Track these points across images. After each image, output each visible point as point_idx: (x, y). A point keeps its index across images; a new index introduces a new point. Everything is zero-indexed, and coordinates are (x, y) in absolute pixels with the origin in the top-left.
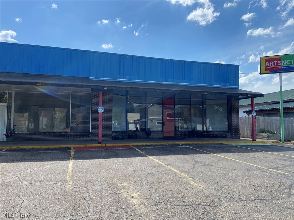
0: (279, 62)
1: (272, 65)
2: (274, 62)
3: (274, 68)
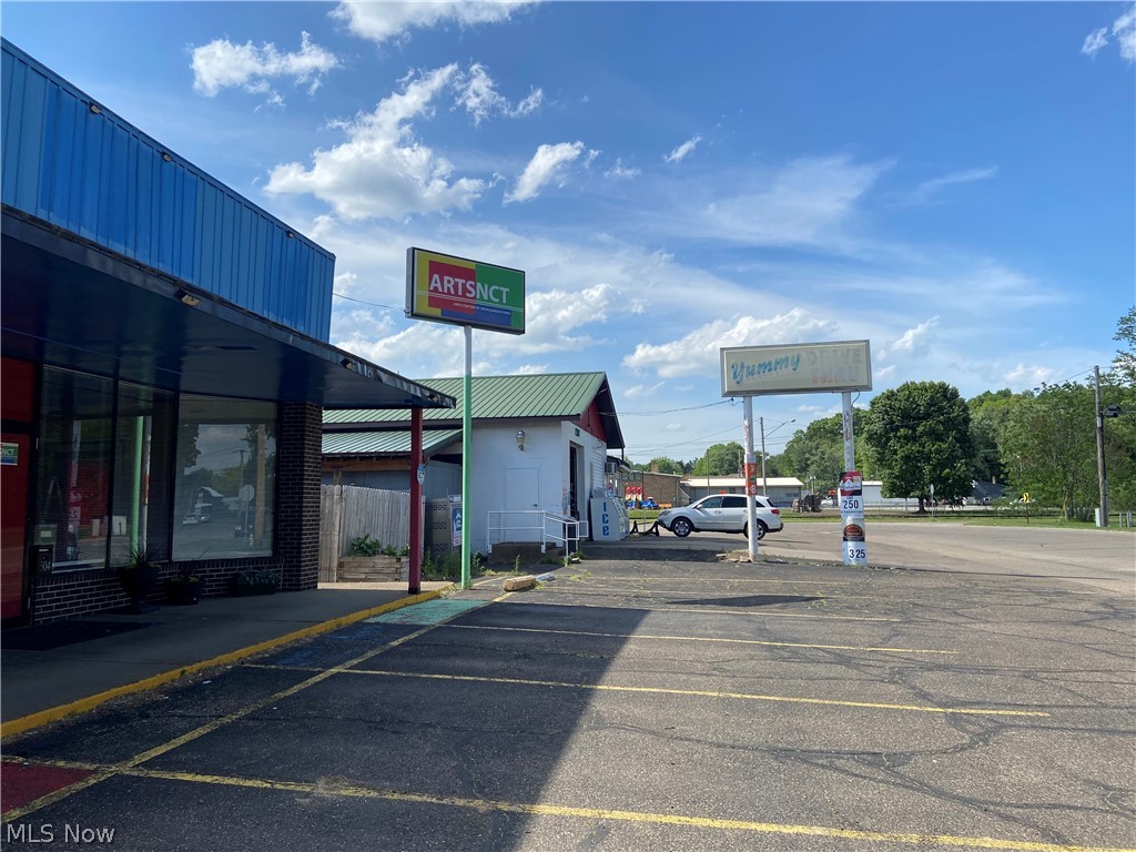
0: (471, 285)
1: (449, 288)
2: (456, 280)
3: (456, 302)
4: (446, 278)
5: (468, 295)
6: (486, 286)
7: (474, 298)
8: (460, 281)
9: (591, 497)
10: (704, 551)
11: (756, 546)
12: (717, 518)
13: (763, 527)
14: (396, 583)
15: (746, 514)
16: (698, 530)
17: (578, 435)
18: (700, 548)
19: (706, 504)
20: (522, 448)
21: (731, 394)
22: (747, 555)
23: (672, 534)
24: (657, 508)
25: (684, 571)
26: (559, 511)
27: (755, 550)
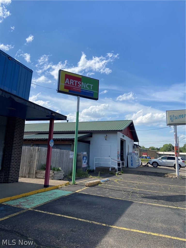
0: (80, 83)
1: (72, 83)
2: (75, 81)
3: (74, 88)
4: (71, 80)
5: (78, 86)
6: (85, 83)
7: (81, 87)
8: (76, 81)
9: (128, 155)
10: (161, 173)
11: (178, 172)
12: (166, 163)
13: (180, 166)
14: (52, 180)
15: (175, 162)
16: (160, 166)
17: (124, 137)
18: (160, 172)
19: (162, 158)
20: (106, 139)
21: (170, 125)
22: (175, 175)
23: (152, 166)
24: (150, 159)
25: (154, 180)
26: (116, 158)
27: (178, 174)
